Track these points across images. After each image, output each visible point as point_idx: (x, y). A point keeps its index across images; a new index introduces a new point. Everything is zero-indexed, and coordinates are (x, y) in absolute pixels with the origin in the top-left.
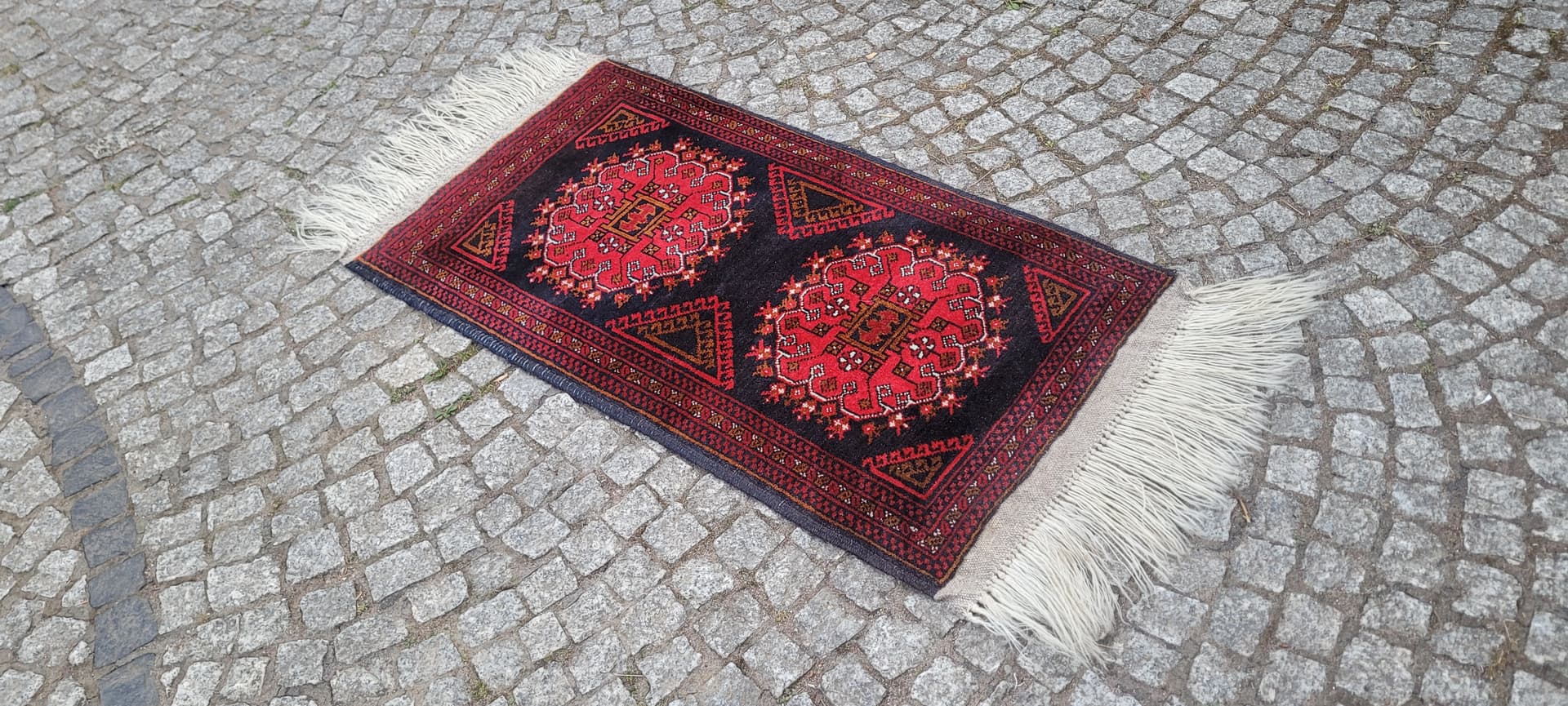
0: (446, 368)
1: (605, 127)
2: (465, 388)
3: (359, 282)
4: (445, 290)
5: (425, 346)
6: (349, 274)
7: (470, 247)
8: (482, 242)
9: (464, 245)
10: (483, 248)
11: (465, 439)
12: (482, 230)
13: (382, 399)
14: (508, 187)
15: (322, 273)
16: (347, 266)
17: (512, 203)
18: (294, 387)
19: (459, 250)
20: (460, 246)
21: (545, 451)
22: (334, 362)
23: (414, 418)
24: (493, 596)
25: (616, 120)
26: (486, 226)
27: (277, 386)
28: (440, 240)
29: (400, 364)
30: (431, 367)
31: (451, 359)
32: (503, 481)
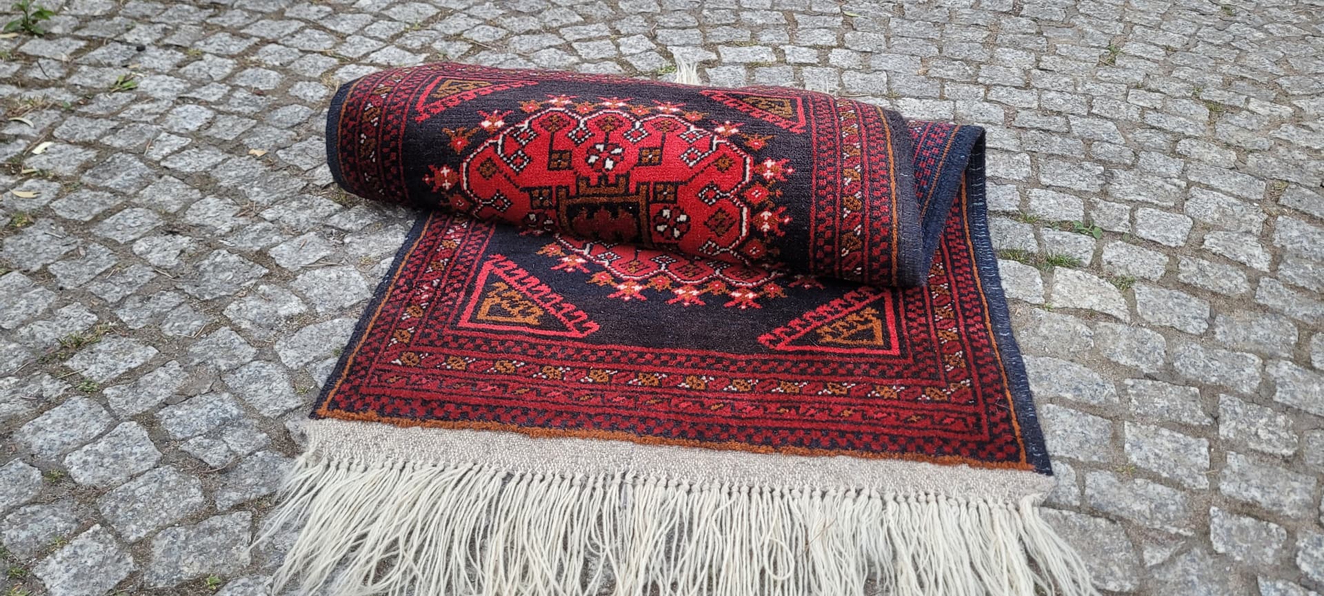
0: (1048, 263)
1: (531, 320)
2: (1048, 234)
3: (1052, 445)
4: (965, 318)
5: (1048, 297)
6: (1057, 466)
7: (879, 333)
8: (860, 327)
9: (880, 342)
10: (867, 321)
11: (1090, 206)
12: (839, 340)
13: (1143, 293)
14: (734, 362)
15: (1094, 512)
16: (1050, 473)
17: (762, 339)
18: (1246, 390)
19: (895, 342)
20: (888, 346)
21: (1032, 154)
22: (1170, 374)
23: (1123, 251)
24: (1160, 129)
25: (507, 314)
26: (829, 339)
27: (1269, 411)
28: (899, 375)
29: (1091, 301)
30: (1060, 273)
31: (1035, 266)
32: (1087, 165)
